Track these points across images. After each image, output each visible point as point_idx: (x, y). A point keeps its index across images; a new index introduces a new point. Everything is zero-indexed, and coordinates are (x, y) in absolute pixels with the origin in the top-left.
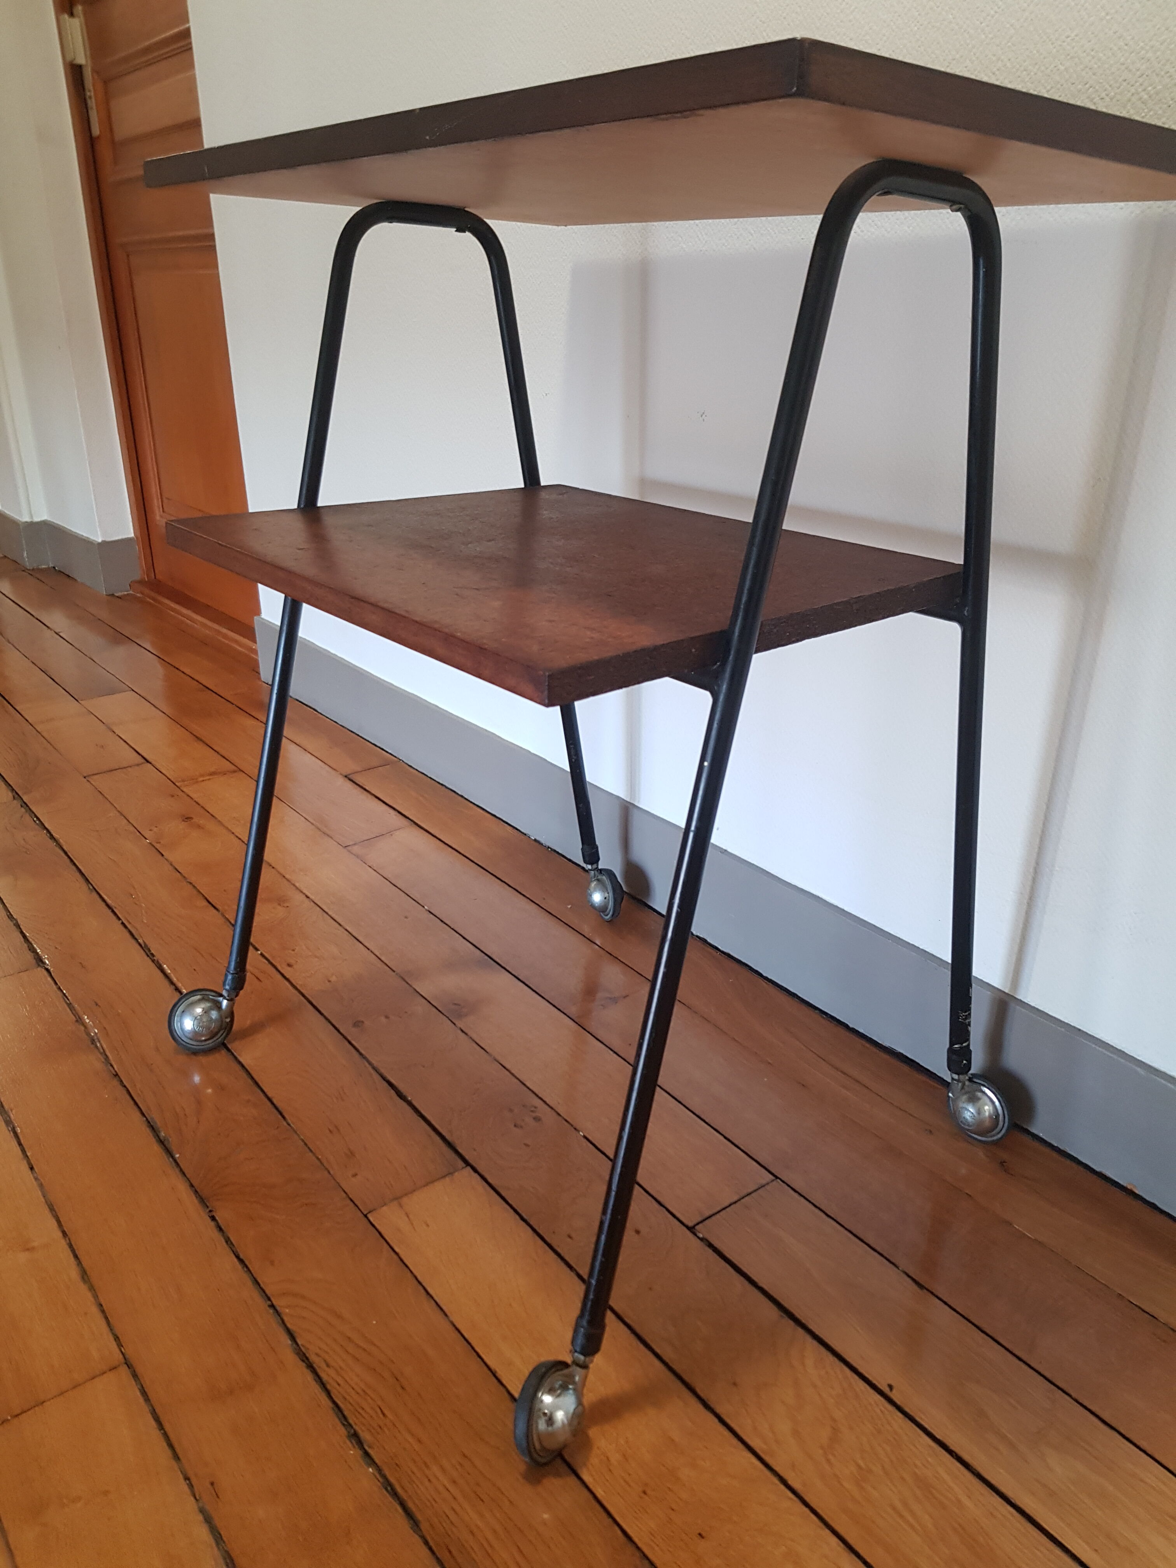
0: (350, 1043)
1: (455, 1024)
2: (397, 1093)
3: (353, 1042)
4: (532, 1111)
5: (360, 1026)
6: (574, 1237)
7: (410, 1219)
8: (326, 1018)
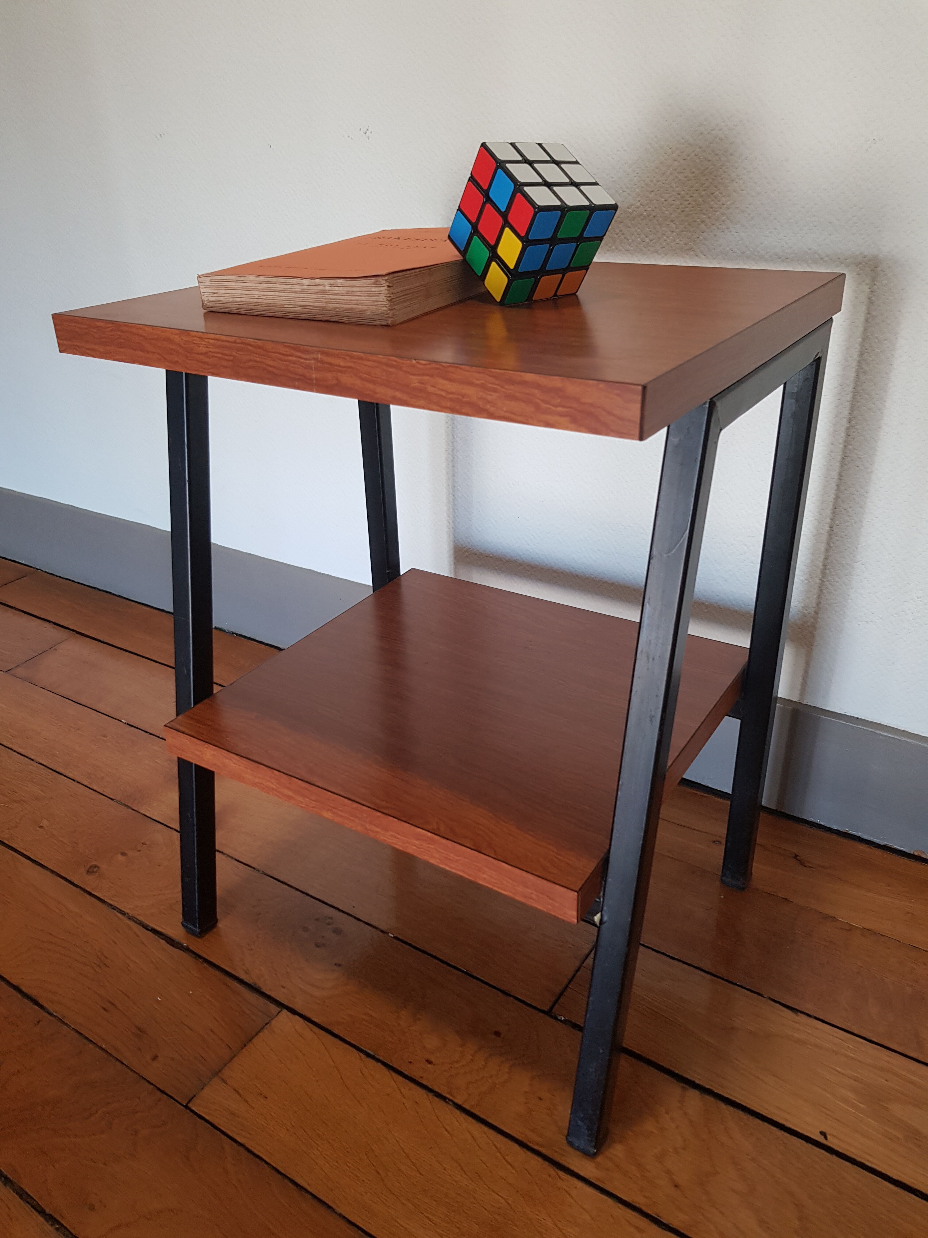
0: (90, 894)
2: (167, 941)
3: (93, 893)
4: (329, 924)
5: (96, 872)
6: (433, 1060)
7: (241, 1097)
8: (52, 872)
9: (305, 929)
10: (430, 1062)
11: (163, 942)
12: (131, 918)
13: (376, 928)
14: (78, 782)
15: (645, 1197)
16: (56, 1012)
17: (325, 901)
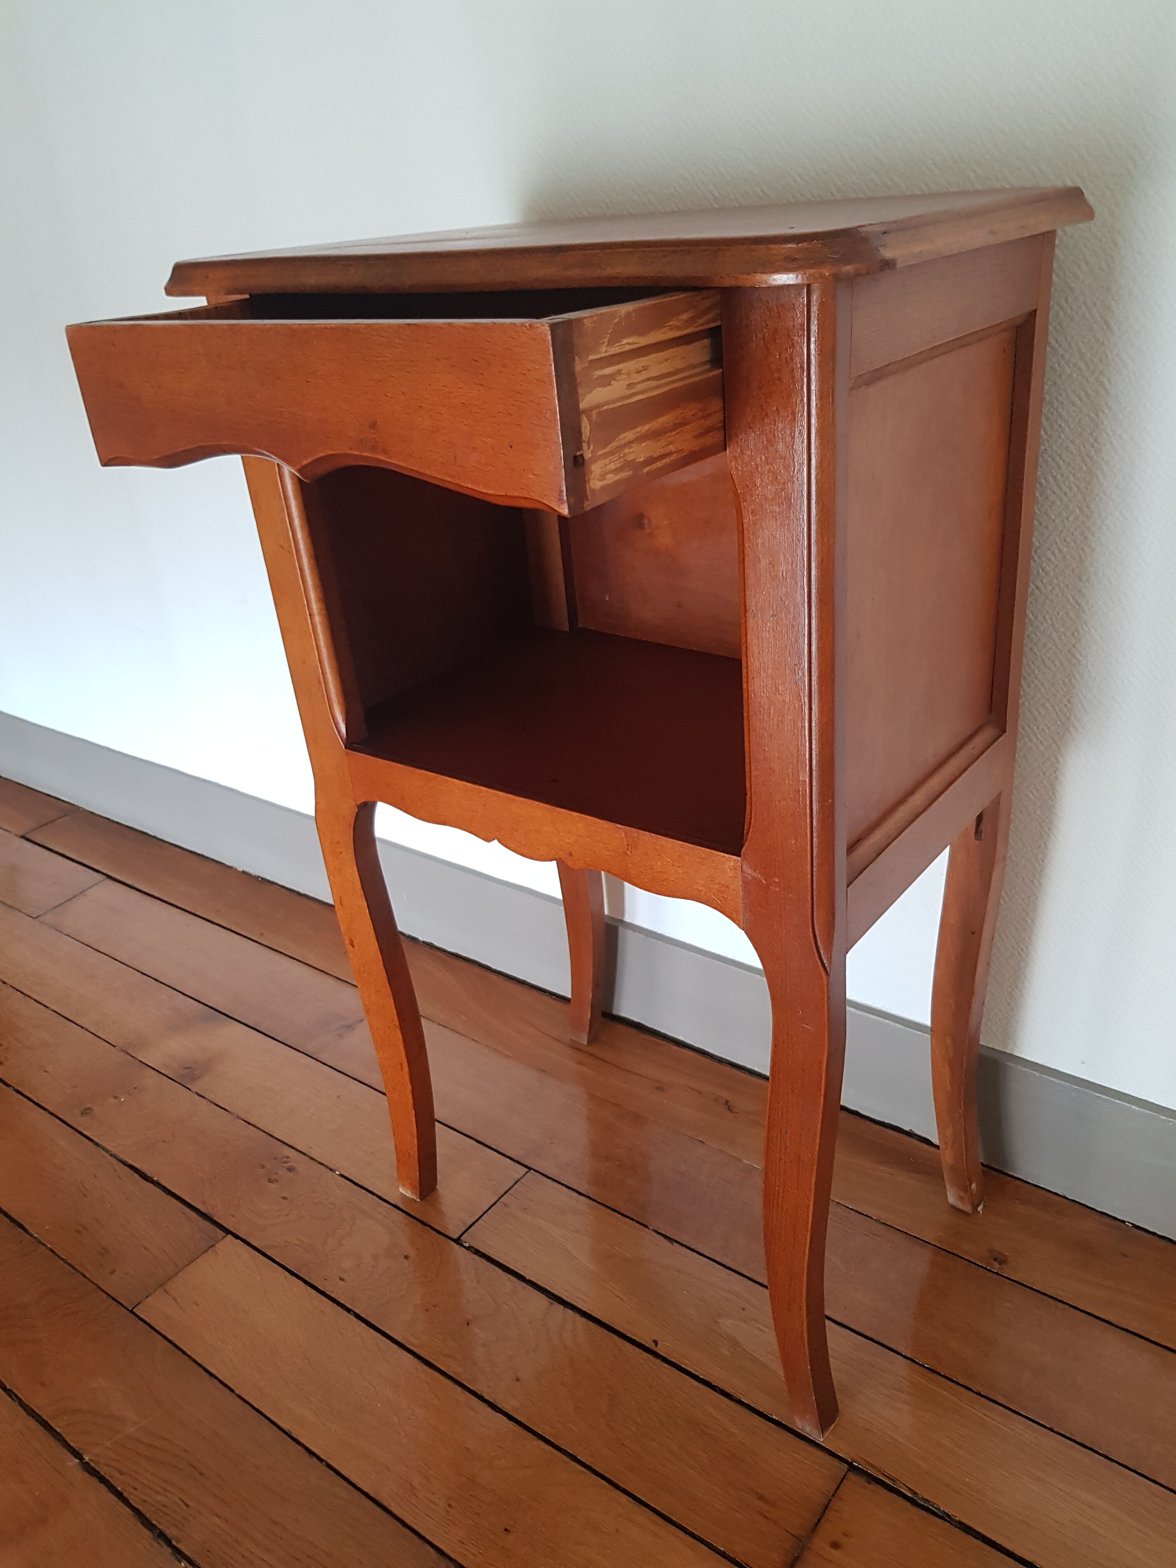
0: (81, 1134)
1: (188, 1088)
2: (140, 1176)
3: (85, 1132)
4: (285, 1162)
5: (89, 1114)
6: (346, 1278)
7: (178, 1303)
8: (51, 1114)
9: (263, 1167)
10: (341, 1279)
11: (136, 1176)
12: (111, 1155)
13: (326, 1167)
14: (86, 1030)
15: (489, 1387)
16: (37, 1234)
17: (287, 1141)
